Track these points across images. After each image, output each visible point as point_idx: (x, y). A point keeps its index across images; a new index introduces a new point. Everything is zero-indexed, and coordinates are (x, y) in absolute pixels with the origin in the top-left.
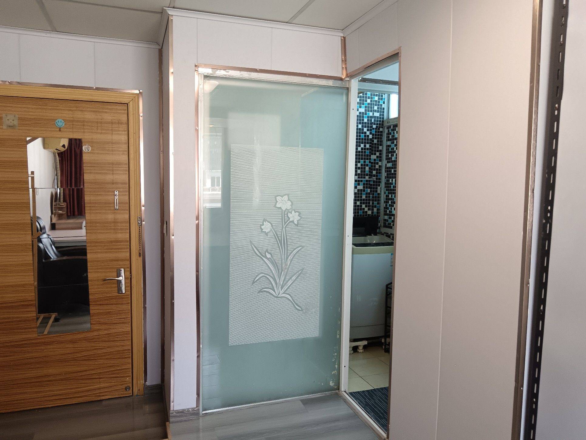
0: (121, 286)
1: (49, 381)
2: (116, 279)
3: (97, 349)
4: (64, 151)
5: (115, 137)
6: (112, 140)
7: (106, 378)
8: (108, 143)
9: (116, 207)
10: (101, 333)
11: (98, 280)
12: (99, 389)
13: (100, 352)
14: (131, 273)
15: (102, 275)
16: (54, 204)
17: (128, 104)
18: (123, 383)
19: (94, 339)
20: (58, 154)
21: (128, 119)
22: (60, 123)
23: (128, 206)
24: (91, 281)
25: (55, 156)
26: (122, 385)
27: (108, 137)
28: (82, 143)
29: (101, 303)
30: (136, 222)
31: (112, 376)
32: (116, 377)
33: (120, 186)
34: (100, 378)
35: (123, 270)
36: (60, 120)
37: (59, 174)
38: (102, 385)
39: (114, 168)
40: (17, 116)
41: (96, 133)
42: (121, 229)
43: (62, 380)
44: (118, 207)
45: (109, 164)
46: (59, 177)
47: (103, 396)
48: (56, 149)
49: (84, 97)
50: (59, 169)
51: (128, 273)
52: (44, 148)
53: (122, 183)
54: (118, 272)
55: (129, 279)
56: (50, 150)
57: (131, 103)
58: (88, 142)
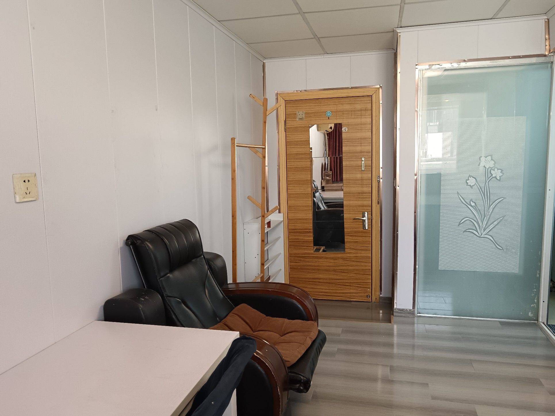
0: (365, 224)
1: (320, 282)
2: (362, 218)
3: (348, 266)
4: (331, 132)
5: (363, 120)
6: (361, 122)
7: (354, 286)
8: (358, 124)
9: (362, 169)
10: (351, 255)
11: (350, 219)
12: (350, 293)
13: (350, 268)
14: (372, 216)
15: (353, 216)
16: (323, 172)
17: (372, 96)
18: (366, 292)
19: (347, 259)
20: (327, 134)
21: (372, 106)
22: (329, 114)
23: (370, 168)
24: (346, 219)
25: (325, 136)
26: (365, 293)
27: (358, 121)
28: (342, 126)
29: (352, 235)
30: (376, 180)
31: (358, 286)
32: (360, 287)
33: (365, 154)
34: (350, 286)
35: (366, 213)
36: (329, 112)
37: (327, 150)
38: (352, 291)
39: (362, 142)
40: (304, 112)
41: (351, 118)
42: (366, 185)
43: (327, 283)
44: (364, 169)
45: (359, 139)
46: (327, 152)
47: (352, 298)
48: (326, 131)
49: (344, 94)
50: (327, 146)
51: (370, 216)
52: (318, 130)
53: (367, 152)
54: (363, 214)
55: (371, 220)
56: (322, 132)
57: (374, 95)
58: (346, 125)
